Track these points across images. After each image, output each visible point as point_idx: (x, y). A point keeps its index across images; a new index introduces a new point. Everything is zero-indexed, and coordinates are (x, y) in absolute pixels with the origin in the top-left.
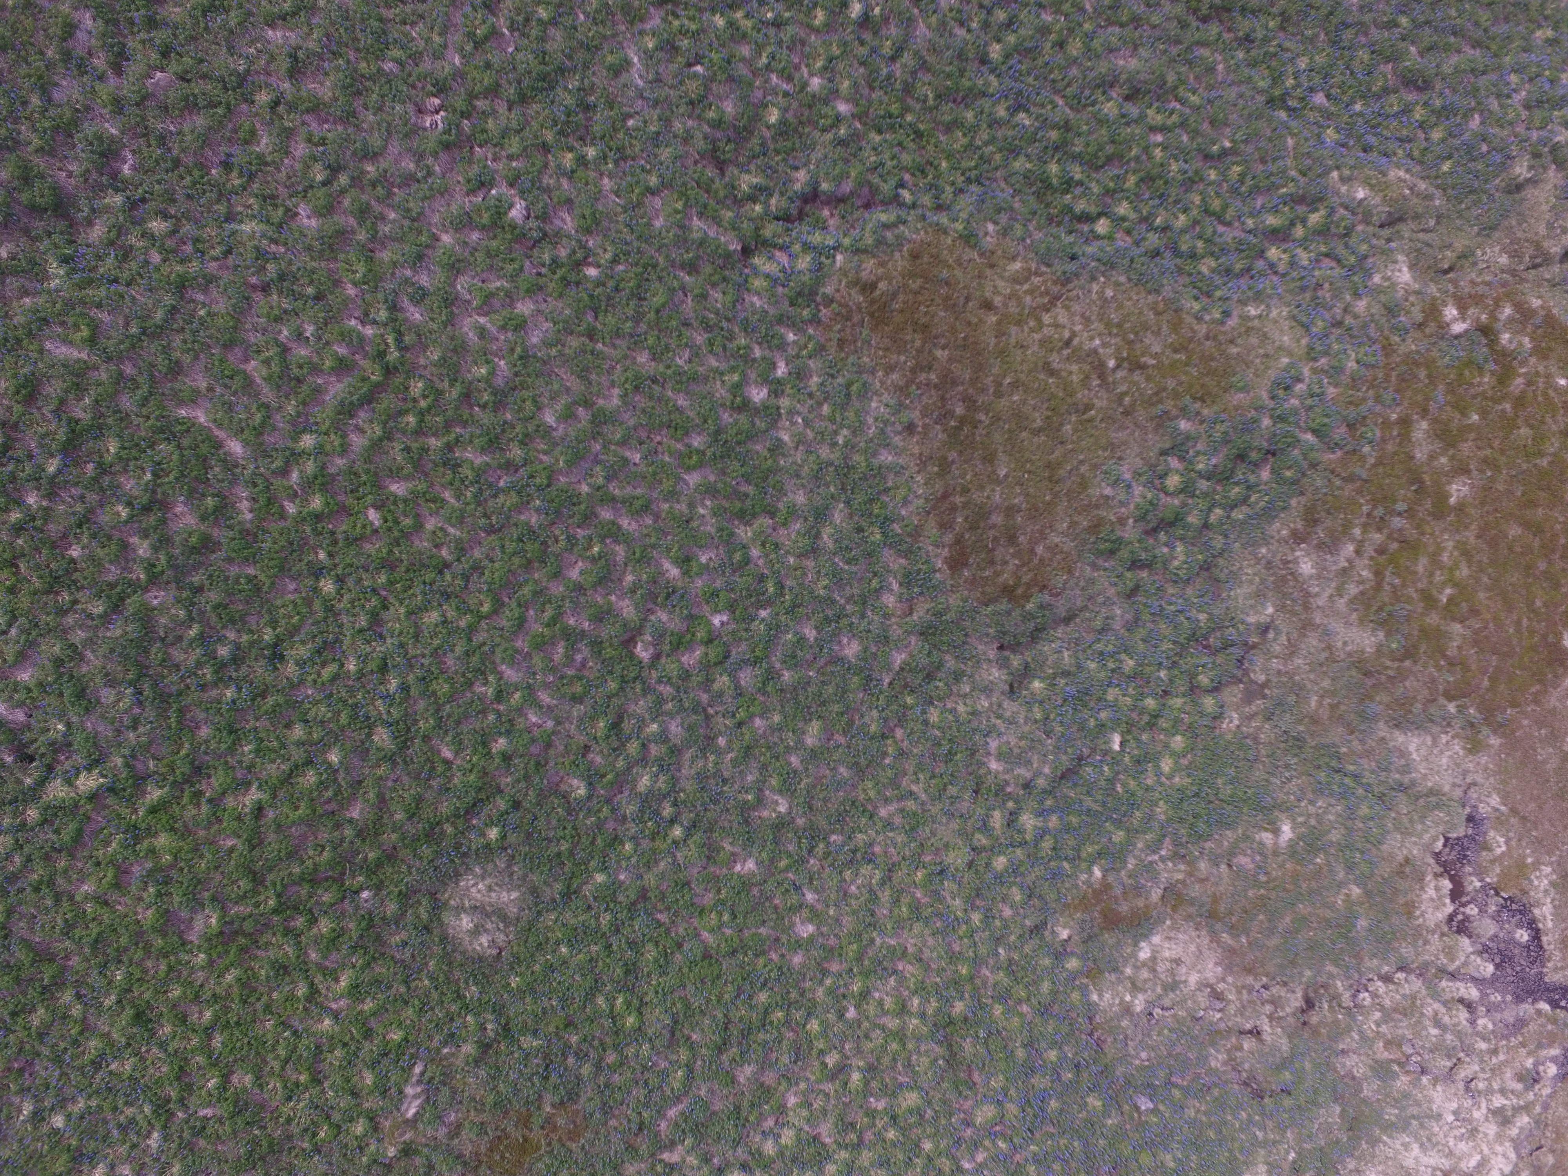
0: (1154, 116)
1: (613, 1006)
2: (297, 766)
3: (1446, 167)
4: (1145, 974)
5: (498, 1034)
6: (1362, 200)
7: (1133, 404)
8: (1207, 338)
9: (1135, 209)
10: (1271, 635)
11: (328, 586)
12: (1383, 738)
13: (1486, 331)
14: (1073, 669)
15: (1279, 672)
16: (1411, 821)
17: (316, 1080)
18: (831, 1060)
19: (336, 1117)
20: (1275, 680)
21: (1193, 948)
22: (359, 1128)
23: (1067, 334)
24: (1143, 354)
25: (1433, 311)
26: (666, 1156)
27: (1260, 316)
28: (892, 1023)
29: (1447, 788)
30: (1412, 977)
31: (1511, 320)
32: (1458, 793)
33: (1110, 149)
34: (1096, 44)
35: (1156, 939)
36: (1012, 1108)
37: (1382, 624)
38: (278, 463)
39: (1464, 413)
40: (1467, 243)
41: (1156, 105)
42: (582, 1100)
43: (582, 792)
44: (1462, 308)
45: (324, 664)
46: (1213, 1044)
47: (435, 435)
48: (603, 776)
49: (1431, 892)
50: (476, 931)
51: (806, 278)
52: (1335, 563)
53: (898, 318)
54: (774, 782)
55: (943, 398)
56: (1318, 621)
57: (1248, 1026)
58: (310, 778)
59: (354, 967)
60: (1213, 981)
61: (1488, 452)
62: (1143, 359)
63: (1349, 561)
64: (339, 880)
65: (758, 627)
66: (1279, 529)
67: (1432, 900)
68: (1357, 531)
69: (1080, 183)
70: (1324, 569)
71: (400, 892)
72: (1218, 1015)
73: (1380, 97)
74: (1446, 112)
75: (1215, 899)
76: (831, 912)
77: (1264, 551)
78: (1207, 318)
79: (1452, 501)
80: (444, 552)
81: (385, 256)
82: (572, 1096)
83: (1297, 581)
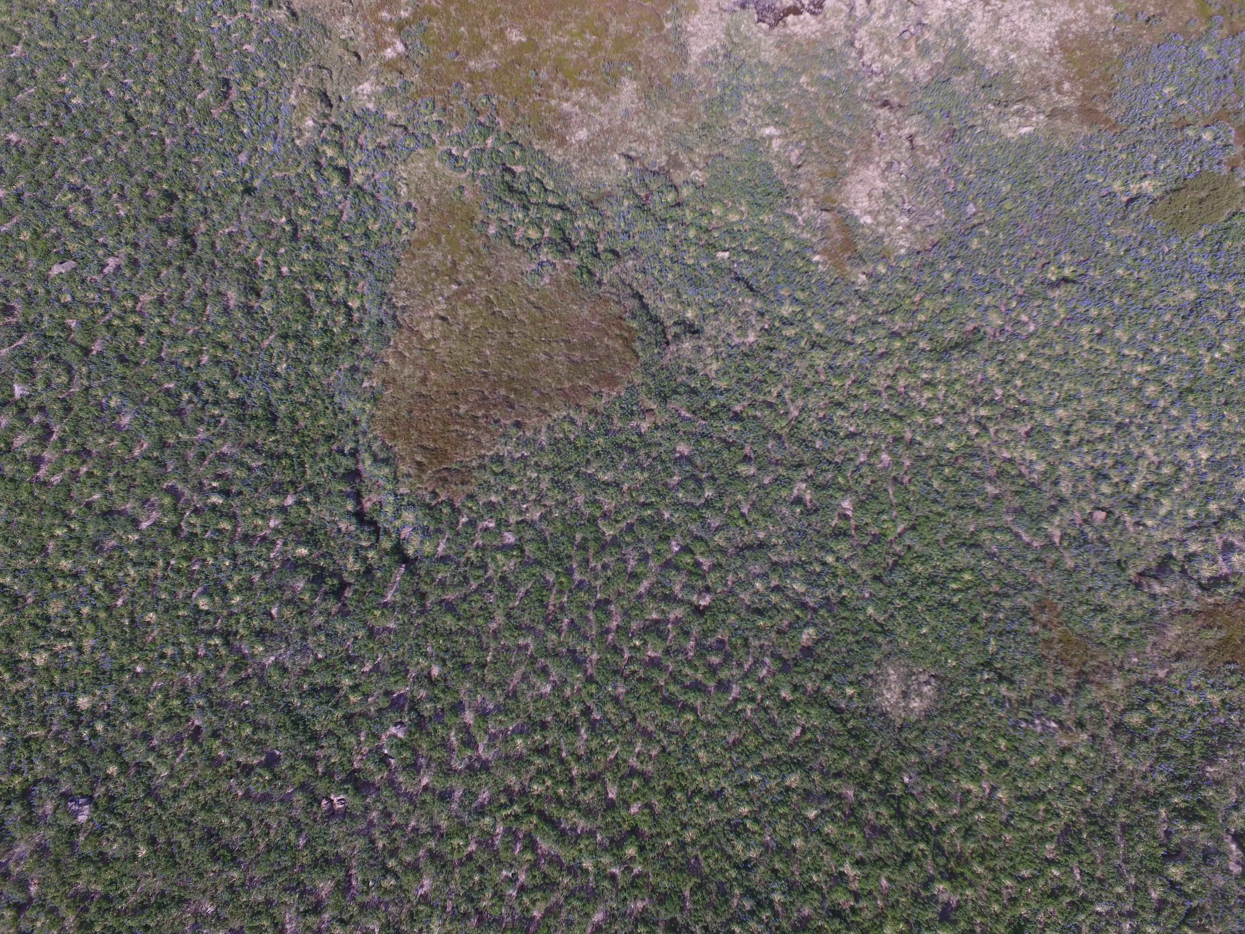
0: (270, 274)
1: (959, 590)
2: (823, 841)
3: (284, 65)
4: (882, 218)
5: (990, 671)
6: (314, 121)
7: (482, 269)
8: (428, 220)
9: (339, 280)
10: (633, 154)
11: (689, 835)
12: (696, 71)
13: (400, 27)
14: (675, 289)
15: (658, 146)
16: (750, 46)
17: (1041, 797)
18: (973, 430)
19: (1065, 779)
20: (664, 148)
21: (859, 187)
22: (1070, 761)
23: (438, 321)
24: (445, 265)
25: (390, 65)
26: (1057, 540)
27: (407, 184)
28: (942, 390)
29: (724, 24)
30: (857, 35)
31: (390, 11)
32: (727, 16)
33: (297, 303)
34: (221, 321)
35: (857, 212)
36: (988, 299)
37: (616, 79)
38: (606, 883)
39: (461, 37)
40: (336, 46)
41: (260, 274)
42: (1027, 603)
43: (811, 631)
44: (386, 45)
45: (746, 830)
46: (923, 166)
47: (570, 770)
48: (797, 616)
49: (797, 29)
50: (920, 695)
51: (420, 514)
52: (577, 115)
53: (440, 444)
54: (784, 493)
55: (495, 405)
56: (619, 123)
57: (907, 144)
58: (829, 828)
59: (958, 781)
60: (880, 170)
61: (486, 17)
62: (449, 265)
63: (574, 105)
64: (899, 799)
65: (677, 518)
66: (558, 156)
67: (802, 27)
68: (553, 102)
69: (325, 323)
70: (582, 122)
71: (901, 754)
72: (903, 165)
73: (237, 116)
74: (243, 69)
75: (823, 174)
76: (871, 442)
77: (574, 165)
78: (412, 221)
79: (524, 39)
80: (654, 753)
81: (444, 824)
82: (1025, 611)
83: (592, 140)
